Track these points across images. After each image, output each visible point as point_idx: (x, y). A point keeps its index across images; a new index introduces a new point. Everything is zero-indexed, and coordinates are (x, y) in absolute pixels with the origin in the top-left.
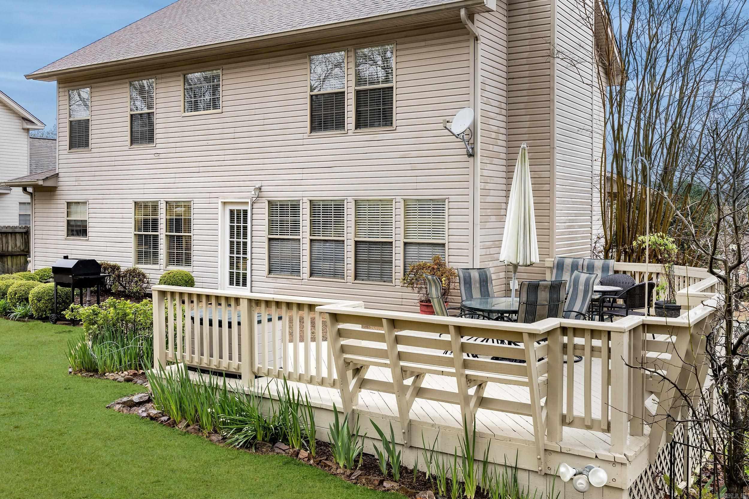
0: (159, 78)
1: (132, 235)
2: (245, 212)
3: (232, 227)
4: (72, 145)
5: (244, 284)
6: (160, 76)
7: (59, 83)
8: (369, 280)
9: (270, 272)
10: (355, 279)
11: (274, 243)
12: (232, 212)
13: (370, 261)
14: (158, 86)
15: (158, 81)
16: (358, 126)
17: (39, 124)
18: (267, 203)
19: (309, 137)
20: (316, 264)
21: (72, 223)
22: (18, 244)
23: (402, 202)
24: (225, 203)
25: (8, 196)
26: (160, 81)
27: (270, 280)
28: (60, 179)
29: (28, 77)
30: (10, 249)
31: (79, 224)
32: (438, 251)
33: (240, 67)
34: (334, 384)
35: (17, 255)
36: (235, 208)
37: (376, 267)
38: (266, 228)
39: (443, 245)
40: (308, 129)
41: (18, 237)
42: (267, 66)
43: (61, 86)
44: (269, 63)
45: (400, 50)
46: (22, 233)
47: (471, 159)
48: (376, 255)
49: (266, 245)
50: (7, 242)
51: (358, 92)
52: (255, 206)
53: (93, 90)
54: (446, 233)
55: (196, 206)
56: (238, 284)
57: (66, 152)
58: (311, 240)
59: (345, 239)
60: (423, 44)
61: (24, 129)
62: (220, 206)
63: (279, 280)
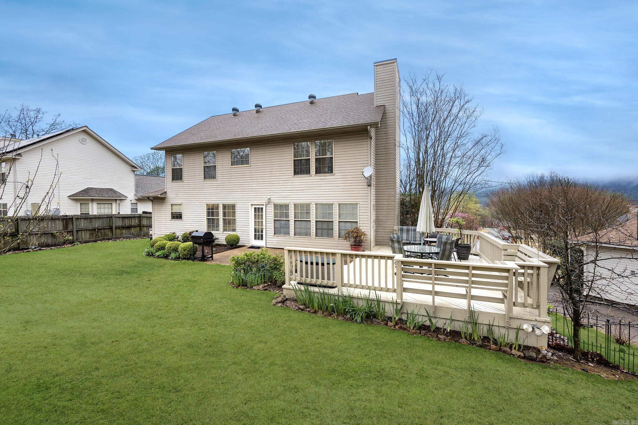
0: (218, 151)
1: (206, 219)
2: (262, 208)
3: (255, 215)
4: (173, 179)
5: (262, 239)
6: (219, 150)
7: (166, 152)
8: (322, 237)
9: (275, 234)
10: (316, 236)
11: (276, 222)
12: (255, 208)
13: (322, 229)
14: (218, 154)
15: (218, 152)
16: (316, 173)
17: (140, 169)
18: (273, 205)
19: (293, 177)
20: (296, 230)
21: (173, 214)
22: (136, 222)
23: (338, 204)
24: (252, 205)
25: (126, 200)
26: (219, 152)
27: (275, 237)
28: (168, 194)
29: (152, 149)
30: (133, 224)
31: (177, 214)
32: (354, 225)
33: (259, 147)
34: (395, 291)
35: (136, 227)
36: (257, 207)
37: (325, 231)
38: (273, 215)
39: (357, 222)
40: (293, 174)
41: (136, 218)
42: (273, 147)
43: (167, 153)
44: (274, 146)
45: (336, 142)
46: (138, 217)
47: (369, 187)
48: (325, 226)
49: (273, 223)
50: (132, 221)
51: (316, 159)
52: (267, 206)
53: (184, 155)
54: (358, 217)
55: (237, 206)
56: (259, 239)
57: (170, 182)
58: (295, 220)
59: (311, 220)
60: (347, 139)
61: (132, 171)
62: (250, 206)
63: (279, 237)
